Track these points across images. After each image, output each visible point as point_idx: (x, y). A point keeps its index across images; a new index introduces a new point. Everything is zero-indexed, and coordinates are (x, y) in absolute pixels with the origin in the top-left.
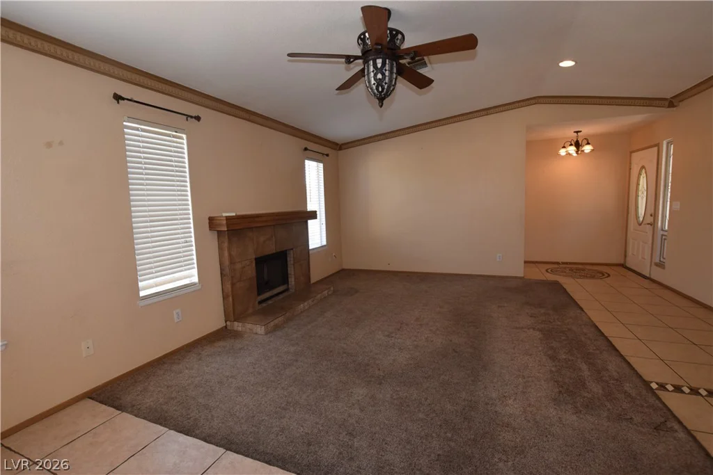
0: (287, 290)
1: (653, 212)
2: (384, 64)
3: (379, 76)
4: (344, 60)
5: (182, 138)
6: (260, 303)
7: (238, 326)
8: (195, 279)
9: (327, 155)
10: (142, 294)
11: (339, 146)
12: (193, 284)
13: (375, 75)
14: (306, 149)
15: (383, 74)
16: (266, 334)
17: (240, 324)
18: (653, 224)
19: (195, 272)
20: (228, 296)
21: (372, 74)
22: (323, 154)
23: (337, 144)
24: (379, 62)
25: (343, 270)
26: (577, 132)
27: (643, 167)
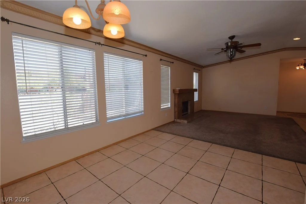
0: (187, 114)
2: (233, 50)
3: (231, 53)
4: (224, 52)
5: (169, 68)
6: (183, 115)
7: (178, 121)
8: (169, 106)
9: (200, 70)
10: (162, 108)
11: (203, 67)
12: (169, 107)
14: (194, 69)
15: (233, 53)
16: (187, 123)
17: (179, 120)
19: (169, 104)
20: (176, 112)
21: (229, 53)
22: (198, 70)
23: (203, 66)
24: (232, 50)
25: (202, 110)
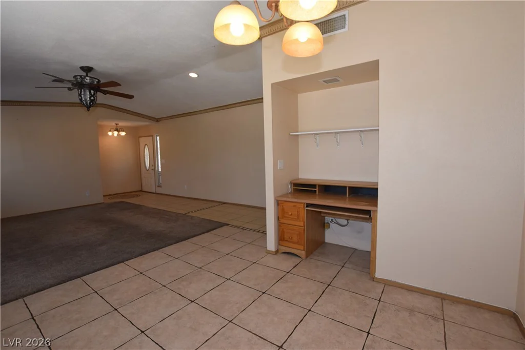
1: (153, 164)
3: (92, 98)
13: (90, 98)
18: (154, 170)
26: (117, 124)
27: (146, 145)
